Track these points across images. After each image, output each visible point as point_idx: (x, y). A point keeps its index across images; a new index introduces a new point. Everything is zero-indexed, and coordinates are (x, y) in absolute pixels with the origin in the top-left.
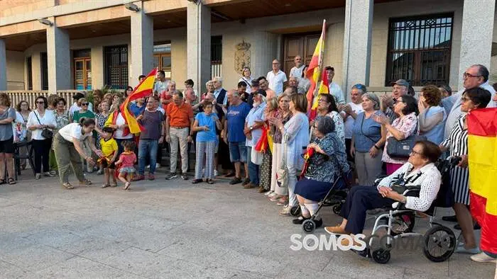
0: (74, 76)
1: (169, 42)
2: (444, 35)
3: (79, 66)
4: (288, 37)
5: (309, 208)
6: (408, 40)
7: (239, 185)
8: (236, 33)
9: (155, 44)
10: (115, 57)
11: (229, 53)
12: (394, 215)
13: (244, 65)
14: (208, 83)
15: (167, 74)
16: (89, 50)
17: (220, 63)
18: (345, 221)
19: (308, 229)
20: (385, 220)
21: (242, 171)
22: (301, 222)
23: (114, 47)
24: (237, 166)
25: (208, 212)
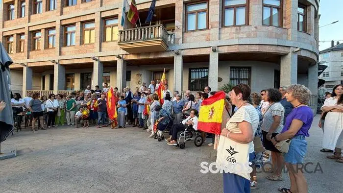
0: (66, 85)
1: (109, 72)
2: (205, 74)
3: (69, 80)
4: (156, 72)
5: (160, 133)
6: (195, 76)
7: (136, 128)
8: (137, 70)
9: (104, 73)
10: (85, 78)
11: (134, 77)
12: (186, 133)
13: (139, 82)
14: (125, 89)
15: (109, 84)
16: (74, 74)
17: (130, 81)
18: (171, 136)
19: (160, 140)
20: (183, 135)
21: (138, 122)
22: (157, 138)
23: (85, 73)
24: (136, 120)
25: (123, 137)
